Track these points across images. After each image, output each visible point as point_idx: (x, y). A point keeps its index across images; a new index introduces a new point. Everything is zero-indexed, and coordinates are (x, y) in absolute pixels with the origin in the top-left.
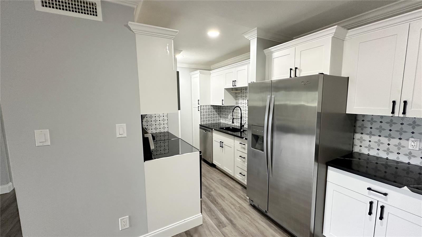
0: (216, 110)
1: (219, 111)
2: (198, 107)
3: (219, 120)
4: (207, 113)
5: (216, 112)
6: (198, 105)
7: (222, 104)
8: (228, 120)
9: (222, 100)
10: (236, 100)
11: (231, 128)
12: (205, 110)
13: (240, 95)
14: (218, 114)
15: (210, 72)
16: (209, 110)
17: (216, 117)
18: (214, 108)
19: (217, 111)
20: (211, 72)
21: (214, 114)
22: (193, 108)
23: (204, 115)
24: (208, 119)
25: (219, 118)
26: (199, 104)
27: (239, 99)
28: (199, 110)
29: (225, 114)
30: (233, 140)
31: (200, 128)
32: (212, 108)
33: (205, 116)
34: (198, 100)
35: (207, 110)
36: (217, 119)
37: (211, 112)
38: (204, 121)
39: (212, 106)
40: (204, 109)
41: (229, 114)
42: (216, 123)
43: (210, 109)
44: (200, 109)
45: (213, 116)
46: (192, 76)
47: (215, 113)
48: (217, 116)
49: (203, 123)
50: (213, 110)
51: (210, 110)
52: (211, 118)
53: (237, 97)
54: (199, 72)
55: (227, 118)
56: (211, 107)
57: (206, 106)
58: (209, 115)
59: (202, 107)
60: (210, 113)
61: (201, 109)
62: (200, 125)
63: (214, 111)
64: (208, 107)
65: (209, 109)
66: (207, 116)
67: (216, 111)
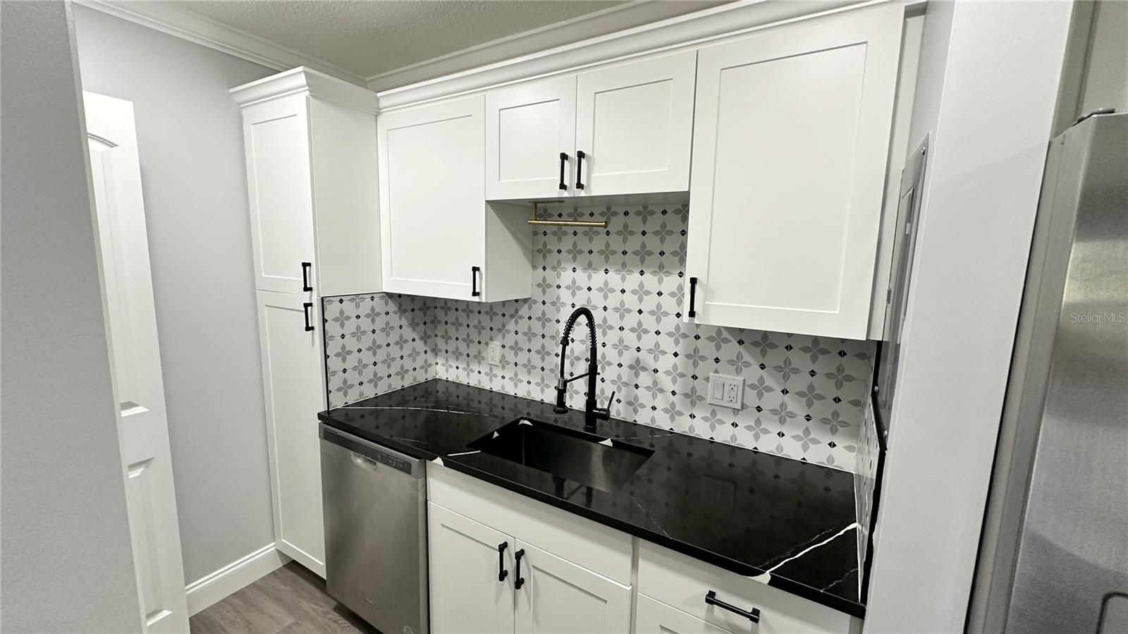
0: (413, 320)
1: (425, 323)
2: (306, 305)
3: (426, 367)
4: (366, 342)
5: (414, 329)
6: (306, 298)
7: (475, 294)
8: (484, 370)
9: (475, 269)
10: (534, 267)
11: (527, 422)
12: (351, 325)
13: (566, 244)
14: (421, 338)
15: (377, 99)
16: (373, 321)
17: (414, 355)
18: (402, 311)
19: (417, 325)
20: (383, 103)
21: (401, 342)
22: (265, 313)
23: (344, 354)
24: (368, 373)
25: (430, 356)
26: (306, 289)
27: (559, 263)
28: (308, 328)
29: (462, 335)
30: (628, 561)
31: (326, 436)
32: (392, 307)
33: (352, 361)
34: (305, 265)
35: (366, 324)
36: (419, 362)
37: (387, 329)
38: (345, 389)
39: (390, 295)
40: (342, 319)
41: (491, 339)
42: (414, 388)
43: (378, 314)
44: (316, 321)
45: (395, 351)
46: (244, 112)
47: (408, 333)
48: (420, 345)
49: (338, 402)
50: (395, 320)
51: (380, 322)
52: (388, 361)
53: (544, 252)
54: (302, 80)
55: (479, 357)
56: (387, 303)
57: (357, 298)
58: (374, 348)
59: (333, 310)
60: (381, 339)
61: (325, 321)
62: (320, 416)
63: (404, 322)
64: (366, 305)
65: (373, 315)
66: (367, 357)
67: (413, 325)
